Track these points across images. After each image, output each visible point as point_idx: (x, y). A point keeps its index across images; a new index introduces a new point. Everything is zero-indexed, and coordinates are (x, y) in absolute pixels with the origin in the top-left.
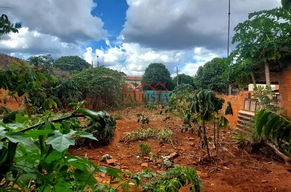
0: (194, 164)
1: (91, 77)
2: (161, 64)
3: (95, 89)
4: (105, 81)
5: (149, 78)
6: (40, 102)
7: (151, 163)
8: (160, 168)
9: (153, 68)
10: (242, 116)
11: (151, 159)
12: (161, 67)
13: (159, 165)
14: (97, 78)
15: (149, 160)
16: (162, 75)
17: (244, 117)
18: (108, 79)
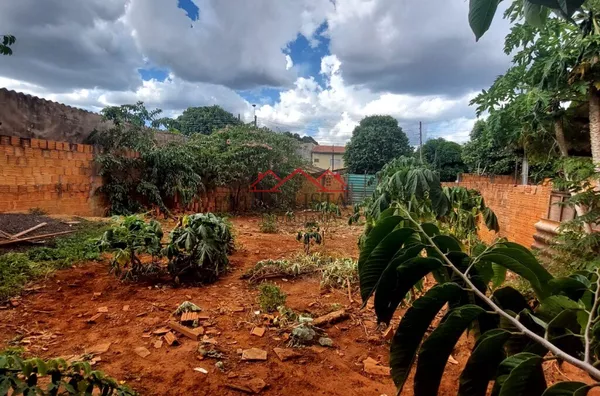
0: (372, 341)
1: (227, 145)
2: (389, 117)
3: (232, 171)
4: (253, 153)
5: (360, 147)
6: (123, 193)
7: (275, 328)
8: (286, 342)
9: (370, 127)
10: (542, 236)
11: (275, 320)
12: (387, 124)
13: (286, 336)
14: (236, 148)
15: (272, 321)
16: (391, 140)
17: (548, 238)
18: (259, 150)
